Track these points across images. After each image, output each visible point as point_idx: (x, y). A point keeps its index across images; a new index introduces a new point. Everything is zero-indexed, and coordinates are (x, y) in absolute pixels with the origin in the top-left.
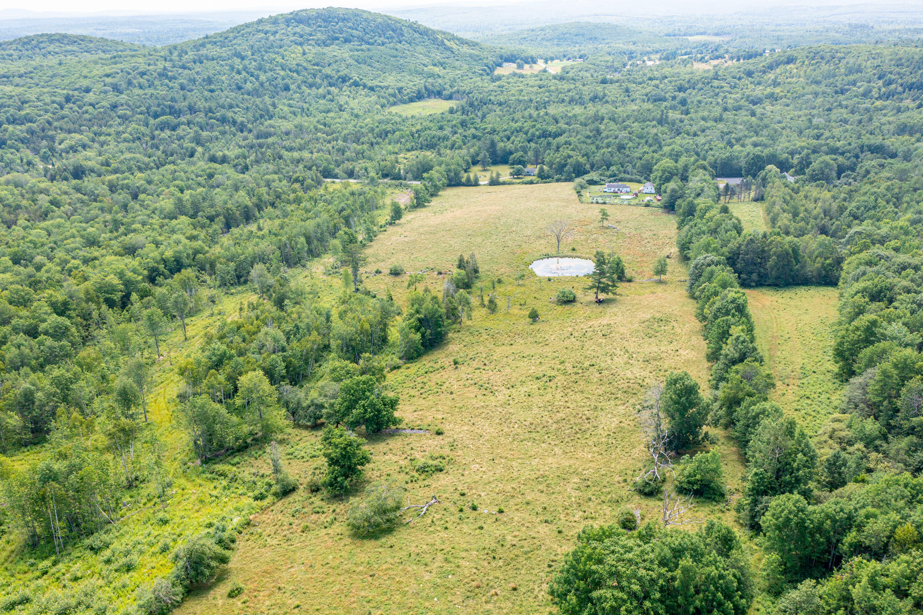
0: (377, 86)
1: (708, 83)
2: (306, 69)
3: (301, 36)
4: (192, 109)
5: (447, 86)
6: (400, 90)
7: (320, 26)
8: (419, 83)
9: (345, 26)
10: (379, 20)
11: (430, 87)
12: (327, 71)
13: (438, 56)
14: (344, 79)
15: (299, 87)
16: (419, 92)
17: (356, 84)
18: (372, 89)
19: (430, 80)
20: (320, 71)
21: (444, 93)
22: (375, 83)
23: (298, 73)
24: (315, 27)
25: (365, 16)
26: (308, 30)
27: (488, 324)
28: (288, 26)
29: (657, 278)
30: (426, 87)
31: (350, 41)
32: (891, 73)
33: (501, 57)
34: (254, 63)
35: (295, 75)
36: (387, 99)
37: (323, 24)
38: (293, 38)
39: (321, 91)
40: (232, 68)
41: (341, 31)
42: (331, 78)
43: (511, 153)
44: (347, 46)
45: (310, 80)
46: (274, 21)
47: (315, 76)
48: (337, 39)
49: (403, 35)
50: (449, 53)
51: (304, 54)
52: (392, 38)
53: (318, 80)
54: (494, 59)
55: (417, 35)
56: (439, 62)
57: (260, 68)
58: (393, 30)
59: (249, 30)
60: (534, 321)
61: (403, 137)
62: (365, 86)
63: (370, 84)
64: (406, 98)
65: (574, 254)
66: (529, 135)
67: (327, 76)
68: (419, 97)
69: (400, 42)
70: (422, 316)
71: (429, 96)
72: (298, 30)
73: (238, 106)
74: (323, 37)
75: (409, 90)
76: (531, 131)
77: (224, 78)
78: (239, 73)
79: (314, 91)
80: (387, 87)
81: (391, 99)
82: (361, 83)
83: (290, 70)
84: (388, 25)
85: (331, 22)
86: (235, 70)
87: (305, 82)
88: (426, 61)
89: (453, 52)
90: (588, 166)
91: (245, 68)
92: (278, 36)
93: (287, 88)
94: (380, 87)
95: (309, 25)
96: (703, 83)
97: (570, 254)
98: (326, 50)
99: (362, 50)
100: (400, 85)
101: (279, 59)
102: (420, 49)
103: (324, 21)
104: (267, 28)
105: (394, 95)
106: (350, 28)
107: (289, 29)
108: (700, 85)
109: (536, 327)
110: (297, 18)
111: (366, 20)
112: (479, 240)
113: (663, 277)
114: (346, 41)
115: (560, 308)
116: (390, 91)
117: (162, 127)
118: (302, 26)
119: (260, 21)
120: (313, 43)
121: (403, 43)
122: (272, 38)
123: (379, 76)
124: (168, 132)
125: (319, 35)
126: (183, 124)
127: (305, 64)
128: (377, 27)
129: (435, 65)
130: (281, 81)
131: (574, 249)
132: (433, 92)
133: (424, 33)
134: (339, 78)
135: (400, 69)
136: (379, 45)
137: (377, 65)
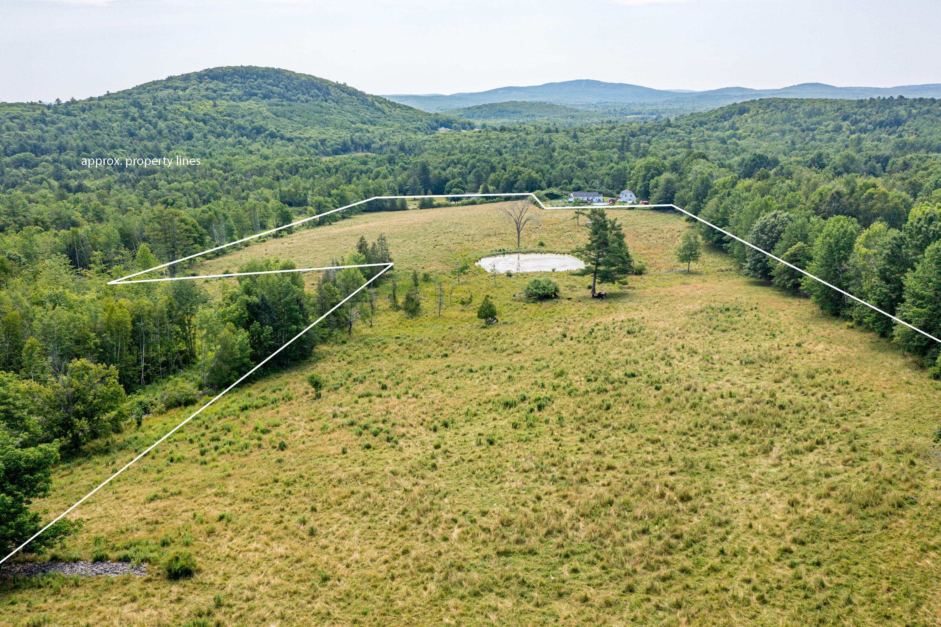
0: (296, 138)
1: (662, 130)
2: (215, 119)
3: (215, 92)
4: (62, 149)
5: (377, 140)
6: (323, 142)
7: (237, 82)
8: (345, 135)
9: (265, 83)
10: (303, 78)
11: (357, 140)
12: (241, 122)
13: (368, 115)
14: (259, 131)
15: (205, 136)
16: (345, 144)
17: (273, 135)
18: (290, 140)
19: (357, 134)
20: (232, 122)
21: (373, 146)
22: (296, 134)
23: (205, 122)
24: (230, 83)
25: (287, 74)
26: (222, 85)
27: (402, 332)
28: (201, 82)
29: (684, 266)
30: (352, 140)
31: (269, 98)
32: (855, 114)
33: (437, 121)
34: (153, 112)
35: (201, 124)
36: (307, 150)
37: (240, 80)
38: (205, 93)
39: (230, 140)
40: (126, 115)
41: (259, 87)
42: (244, 129)
43: (447, 180)
44: (266, 101)
45: (219, 130)
46: (186, 78)
47: (225, 126)
48: (256, 95)
49: (329, 94)
50: (380, 113)
51: (215, 106)
52: (317, 96)
53: (228, 131)
54: (429, 122)
55: (344, 95)
56: (369, 121)
57: (160, 116)
58: (318, 89)
59: (156, 87)
60: (489, 323)
61: (318, 173)
62: (282, 138)
63: (288, 135)
64: (329, 149)
65: (543, 249)
66: (469, 166)
67: (240, 127)
68: (345, 149)
69: (326, 101)
70: (255, 299)
71: (356, 150)
72: (211, 86)
73: (122, 147)
74: (240, 93)
75: (332, 142)
76: (471, 161)
77: (115, 125)
78: (133, 119)
79: (222, 140)
80: (308, 139)
81: (312, 151)
82: (278, 134)
83: (196, 120)
84: (313, 83)
85: (248, 78)
86: (130, 118)
87: (213, 132)
88: (354, 119)
89: (384, 113)
90: (544, 184)
91: (142, 116)
92: (188, 91)
93: (190, 137)
94: (300, 138)
95: (224, 81)
96: (656, 130)
97: (536, 249)
98: (241, 104)
99: (282, 105)
100: (323, 137)
101: (185, 109)
102: (347, 107)
103: (241, 77)
104: (177, 84)
105: (316, 147)
106: (269, 84)
107: (202, 85)
108: (653, 132)
109: (493, 330)
110: (211, 74)
111: (288, 78)
112: (399, 241)
113: (693, 266)
114: (265, 97)
115: (533, 307)
116: (312, 142)
117: (18, 164)
118: (216, 82)
119: (170, 79)
120: (228, 98)
121: (330, 101)
122: (181, 93)
123: (300, 129)
124: (24, 170)
125: (235, 91)
126: (46, 161)
127: (215, 115)
128: (301, 85)
129: (364, 123)
130: (183, 130)
131: (542, 244)
132: (360, 145)
133: (353, 93)
134: (253, 128)
135: (325, 123)
136: (302, 102)
137: (298, 119)
